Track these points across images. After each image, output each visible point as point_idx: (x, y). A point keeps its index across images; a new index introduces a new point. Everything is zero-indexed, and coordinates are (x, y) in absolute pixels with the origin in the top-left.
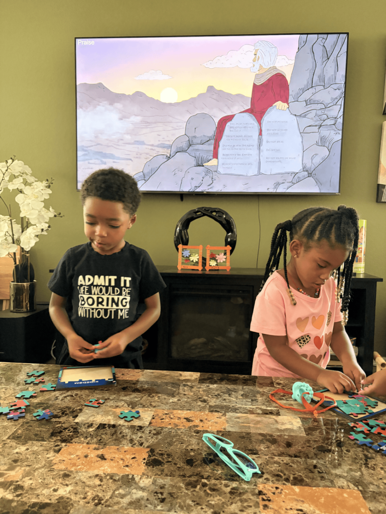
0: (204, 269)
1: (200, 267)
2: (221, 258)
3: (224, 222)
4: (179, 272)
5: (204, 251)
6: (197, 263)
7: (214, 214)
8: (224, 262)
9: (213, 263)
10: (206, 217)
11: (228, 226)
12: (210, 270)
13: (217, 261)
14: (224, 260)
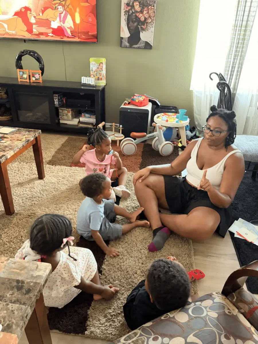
0: (30, 82)
1: (28, 81)
2: (37, 76)
3: (36, 58)
4: (20, 83)
5: (29, 73)
6: (27, 78)
7: (31, 53)
8: (38, 78)
9: (34, 79)
10: (27, 55)
11: (39, 59)
12: (33, 82)
13: (35, 78)
14: (39, 77)
